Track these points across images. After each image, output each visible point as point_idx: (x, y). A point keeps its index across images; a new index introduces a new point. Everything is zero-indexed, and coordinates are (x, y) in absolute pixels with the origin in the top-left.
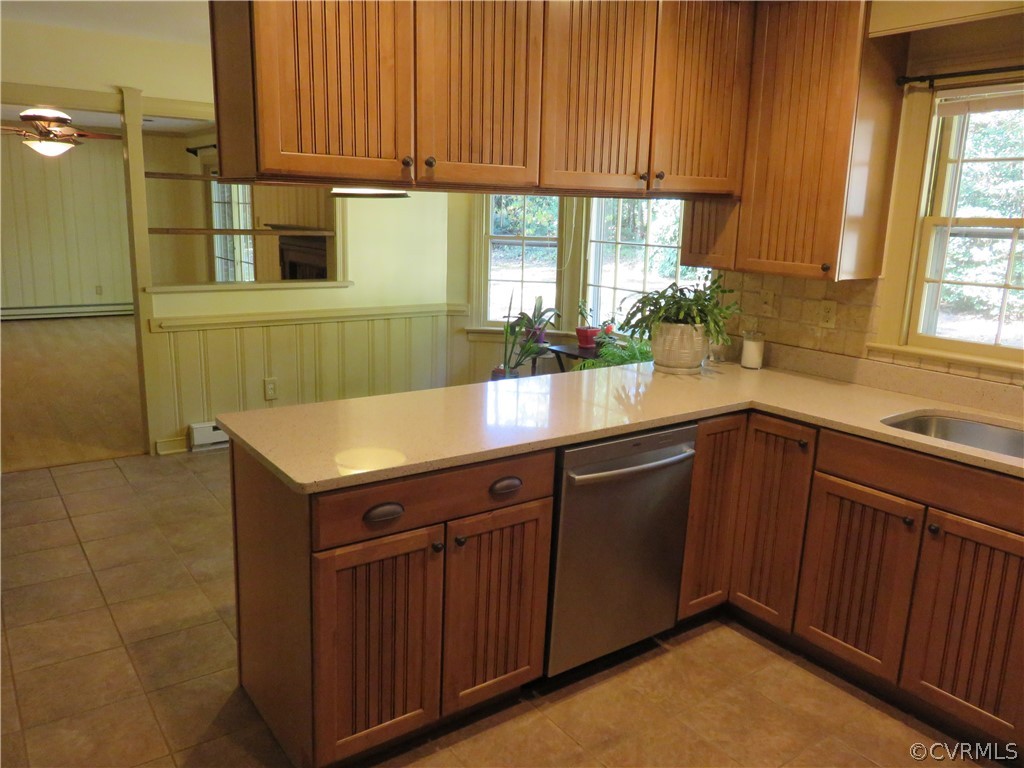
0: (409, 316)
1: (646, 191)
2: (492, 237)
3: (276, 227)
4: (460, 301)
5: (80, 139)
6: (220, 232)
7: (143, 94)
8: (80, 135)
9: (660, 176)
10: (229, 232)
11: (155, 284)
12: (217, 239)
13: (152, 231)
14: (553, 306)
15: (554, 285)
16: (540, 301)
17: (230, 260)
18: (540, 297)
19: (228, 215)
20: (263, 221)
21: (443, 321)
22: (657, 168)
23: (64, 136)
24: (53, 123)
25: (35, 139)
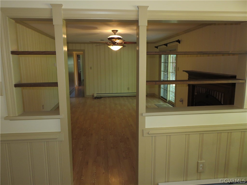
8: (125, 43)
23: (120, 43)
24: (117, 40)
25: (111, 45)
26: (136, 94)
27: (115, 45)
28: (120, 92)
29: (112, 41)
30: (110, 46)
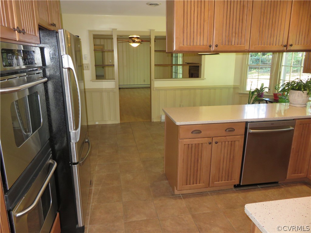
0: (221, 88)
1: (286, 50)
2: (249, 65)
3: (188, 63)
4: (238, 84)
5: (142, 42)
6: (174, 65)
7: (155, 31)
8: (142, 41)
9: (291, 45)
10: (177, 65)
11: (155, 79)
12: (174, 67)
13: (155, 65)
14: (268, 87)
15: (269, 80)
16: (263, 85)
17: (176, 73)
18: (263, 83)
19: (177, 60)
20: (185, 62)
21: (232, 90)
22: (290, 43)
23: (138, 41)
24: (136, 39)
25: (132, 43)
26: (150, 85)
27: (134, 43)
28: (136, 84)
29: (132, 40)
30: (130, 43)
